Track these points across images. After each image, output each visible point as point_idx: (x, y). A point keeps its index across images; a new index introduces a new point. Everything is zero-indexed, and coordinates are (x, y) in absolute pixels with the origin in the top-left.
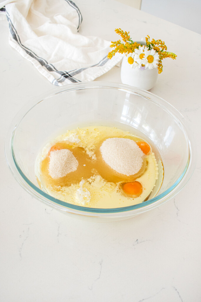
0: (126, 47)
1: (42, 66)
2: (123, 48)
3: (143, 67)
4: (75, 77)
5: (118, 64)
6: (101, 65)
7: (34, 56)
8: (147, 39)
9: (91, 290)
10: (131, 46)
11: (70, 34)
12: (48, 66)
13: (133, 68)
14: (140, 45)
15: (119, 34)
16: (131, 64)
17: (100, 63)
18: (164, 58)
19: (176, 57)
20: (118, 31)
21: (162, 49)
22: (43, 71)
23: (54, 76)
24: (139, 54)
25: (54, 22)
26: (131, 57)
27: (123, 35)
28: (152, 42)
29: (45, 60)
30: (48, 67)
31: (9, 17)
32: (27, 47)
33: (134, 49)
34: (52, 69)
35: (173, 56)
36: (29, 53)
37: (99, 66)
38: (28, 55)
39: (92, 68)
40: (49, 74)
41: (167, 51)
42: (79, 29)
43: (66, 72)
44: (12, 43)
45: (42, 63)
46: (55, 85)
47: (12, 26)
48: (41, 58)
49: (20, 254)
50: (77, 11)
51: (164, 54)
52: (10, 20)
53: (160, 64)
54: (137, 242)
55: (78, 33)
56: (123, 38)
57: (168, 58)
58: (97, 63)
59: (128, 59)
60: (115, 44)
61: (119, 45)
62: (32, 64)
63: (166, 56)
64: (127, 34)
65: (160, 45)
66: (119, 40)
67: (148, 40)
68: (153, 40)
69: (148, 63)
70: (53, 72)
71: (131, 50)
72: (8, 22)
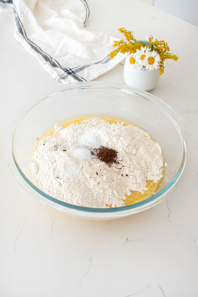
0: (128, 48)
1: (47, 61)
2: (125, 48)
3: (144, 68)
4: (78, 74)
5: (122, 61)
6: (105, 62)
7: (39, 51)
8: (150, 39)
10: (133, 46)
11: (76, 29)
12: (52, 61)
13: (134, 68)
14: (142, 46)
15: (122, 34)
16: (132, 64)
17: (104, 59)
18: (167, 59)
19: (178, 59)
20: (122, 31)
21: (165, 50)
22: (47, 67)
23: (57, 72)
24: (140, 56)
25: (61, 16)
26: (132, 57)
27: (127, 34)
29: (49, 55)
30: (52, 63)
31: (16, 10)
32: (32, 41)
33: (136, 50)
34: (56, 65)
35: (175, 58)
36: (34, 48)
37: (103, 63)
38: (33, 50)
39: (96, 65)
40: (53, 70)
41: (169, 52)
42: (85, 24)
43: (69, 68)
44: (18, 37)
45: (46, 58)
46: (58, 81)
47: (18, 19)
48: (46, 53)
49: (15, 247)
50: (85, 5)
51: (166, 55)
52: (17, 13)
53: (161, 65)
54: (127, 241)
55: (85, 28)
56: (126, 38)
57: (170, 59)
58: (101, 60)
59: (129, 59)
60: (118, 44)
61: (122, 44)
62: (37, 59)
63: (168, 57)
64: (131, 33)
65: (162, 46)
66: (122, 40)
67: (152, 40)
68: (156, 41)
69: (149, 64)
70: (57, 68)
71: (133, 50)
72: (15, 15)
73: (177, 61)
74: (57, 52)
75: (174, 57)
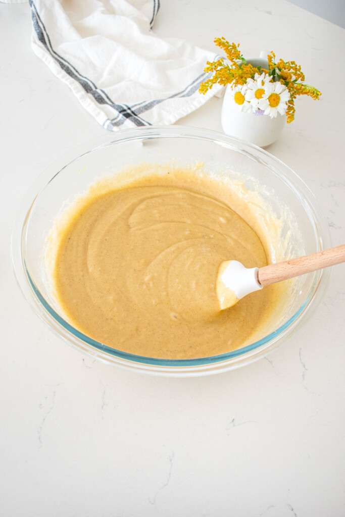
0: (233, 75)
1: (87, 92)
2: (227, 76)
4: (142, 116)
5: (218, 92)
6: (188, 95)
7: (73, 74)
8: (270, 58)
9: (153, 504)
10: (240, 72)
11: (136, 33)
12: (97, 93)
13: (242, 111)
14: (257, 71)
15: (221, 48)
16: (239, 104)
17: (186, 89)
18: (299, 95)
19: (319, 96)
20: (221, 43)
21: (296, 78)
22: (88, 103)
23: (107, 114)
24: (255, 90)
25: (111, 11)
26: (240, 92)
27: (229, 48)
28: (279, 64)
29: (91, 82)
30: (96, 95)
32: (62, 56)
33: (246, 78)
34: (104, 100)
35: (315, 95)
36: (65, 68)
37: (183, 96)
38: (63, 72)
39: (172, 99)
40: (98, 110)
41: (304, 83)
42: (153, 24)
43: (127, 106)
44: (37, 49)
45: (87, 88)
46: (108, 129)
47: (36, 16)
48: (86, 78)
49: (39, 438)
51: (298, 87)
52: (34, 5)
53: (290, 106)
54: (232, 424)
55: (151, 32)
56: (228, 55)
57: (306, 95)
58: (181, 90)
59: (234, 95)
60: (214, 67)
61: (221, 67)
62: (70, 89)
63: (302, 92)
64: (236, 47)
65: (292, 70)
66: (221, 59)
67: (273, 59)
68: (280, 61)
69: (270, 107)
70: (105, 105)
71: (242, 80)
72: (31, 8)
73: (319, 99)
74: (105, 76)
75: (314, 92)
